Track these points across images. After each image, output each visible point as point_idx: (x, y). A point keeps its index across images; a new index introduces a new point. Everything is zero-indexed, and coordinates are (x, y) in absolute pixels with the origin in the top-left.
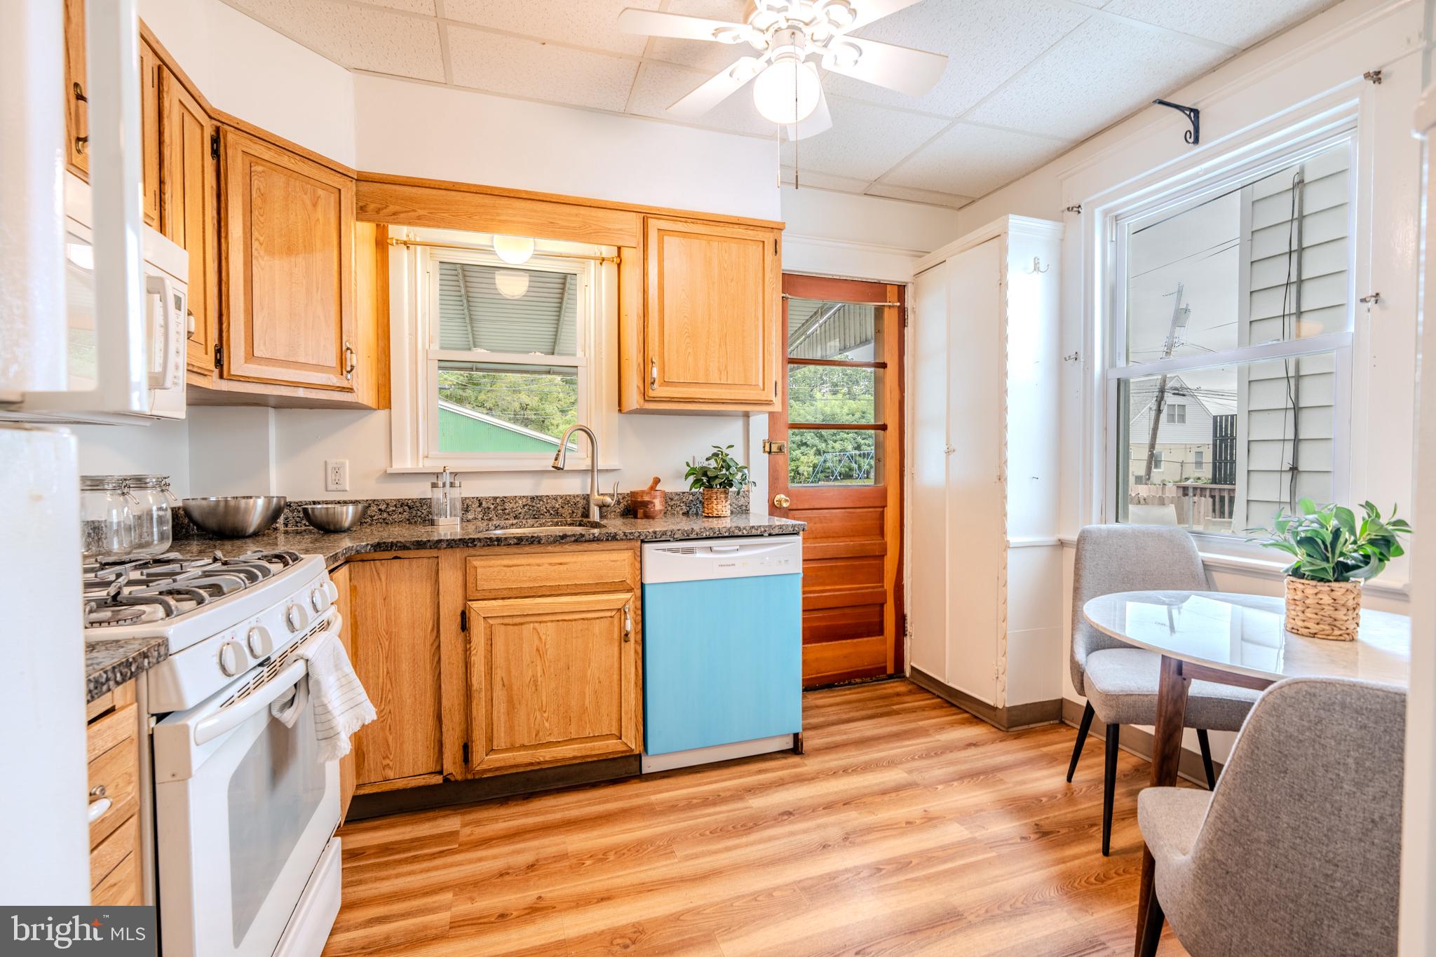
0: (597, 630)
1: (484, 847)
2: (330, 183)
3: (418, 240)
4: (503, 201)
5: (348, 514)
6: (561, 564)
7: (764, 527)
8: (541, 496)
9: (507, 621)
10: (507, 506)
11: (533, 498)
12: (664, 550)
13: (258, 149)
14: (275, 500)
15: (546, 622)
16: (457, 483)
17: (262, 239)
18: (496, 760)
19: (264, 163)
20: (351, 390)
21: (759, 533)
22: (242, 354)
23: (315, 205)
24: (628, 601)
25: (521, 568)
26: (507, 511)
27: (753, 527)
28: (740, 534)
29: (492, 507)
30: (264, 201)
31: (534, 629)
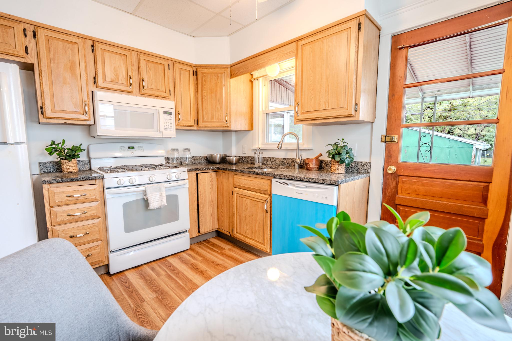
0: (259, 206)
1: (221, 255)
2: (222, 71)
3: (260, 76)
4: (258, 58)
5: (234, 160)
6: (251, 181)
7: (316, 179)
8: (286, 158)
9: (240, 195)
10: (277, 161)
11: (283, 159)
12: (278, 182)
13: (205, 70)
14: (222, 155)
15: (247, 199)
16: (261, 153)
17: (205, 92)
18: (237, 236)
19: (205, 73)
20: (228, 127)
21: (313, 181)
22: (201, 121)
23: (218, 79)
24: (268, 198)
25: (242, 180)
26: (277, 163)
27: (310, 178)
28: (305, 180)
29: (273, 161)
30: (206, 83)
31: (245, 200)
